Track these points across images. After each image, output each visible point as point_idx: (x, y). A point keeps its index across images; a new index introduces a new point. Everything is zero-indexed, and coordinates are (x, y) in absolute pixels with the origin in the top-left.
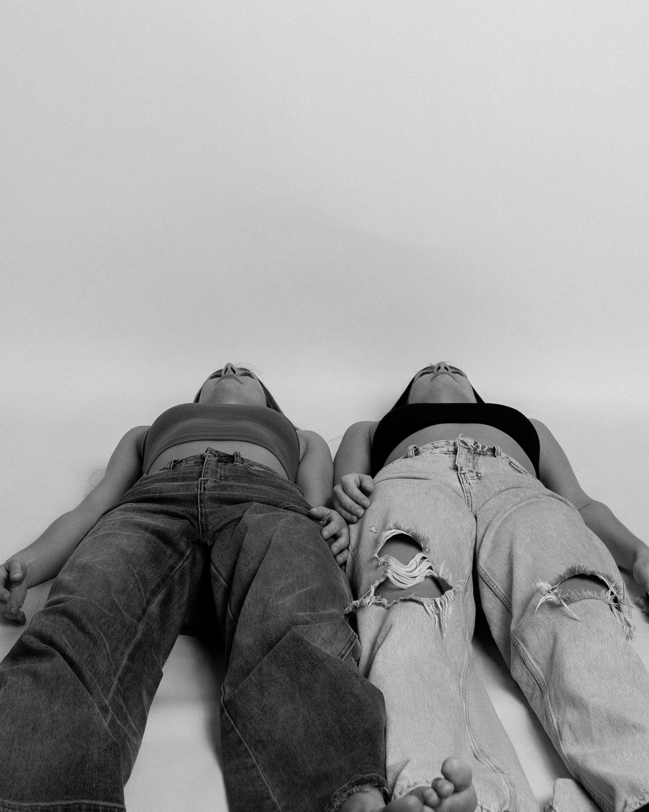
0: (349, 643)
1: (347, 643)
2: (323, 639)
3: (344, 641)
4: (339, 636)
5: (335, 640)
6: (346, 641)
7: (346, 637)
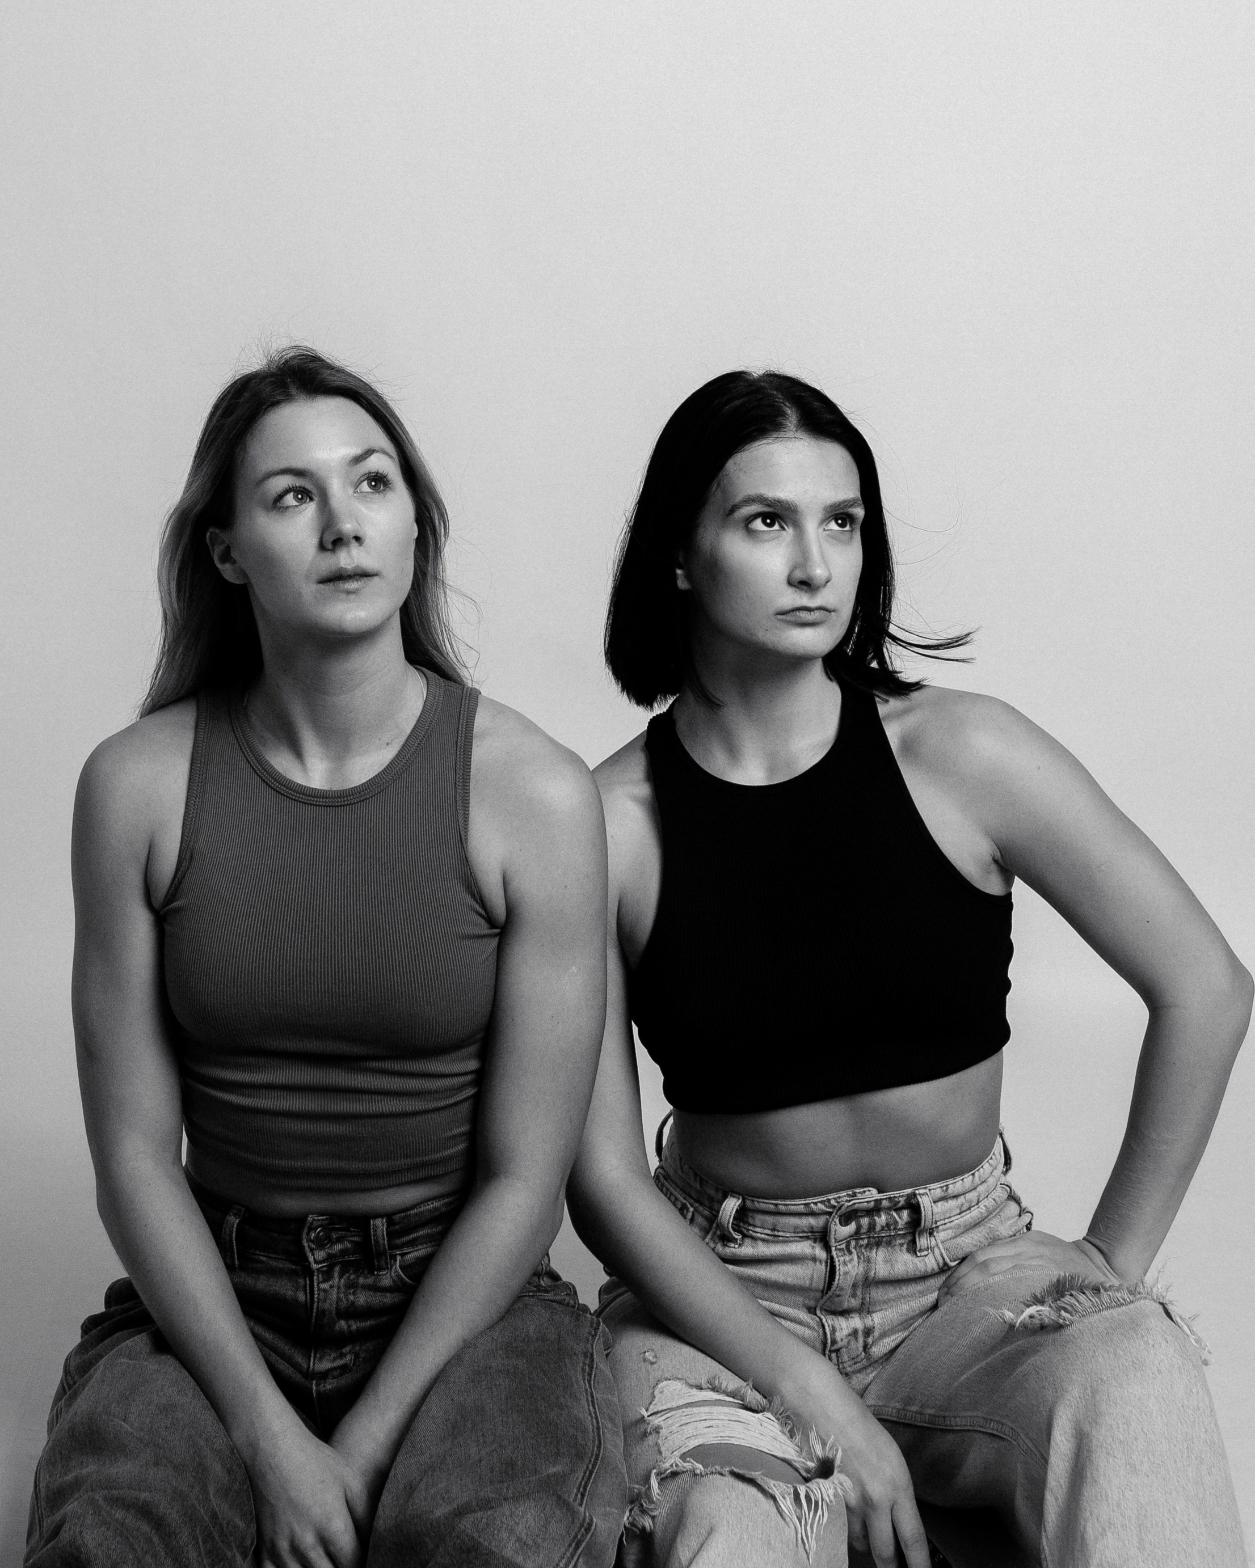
0: (573, 1545)
1: (570, 1545)
2: (519, 1539)
3: (564, 1541)
4: (553, 1531)
5: (544, 1540)
6: (568, 1540)
7: (568, 1532)
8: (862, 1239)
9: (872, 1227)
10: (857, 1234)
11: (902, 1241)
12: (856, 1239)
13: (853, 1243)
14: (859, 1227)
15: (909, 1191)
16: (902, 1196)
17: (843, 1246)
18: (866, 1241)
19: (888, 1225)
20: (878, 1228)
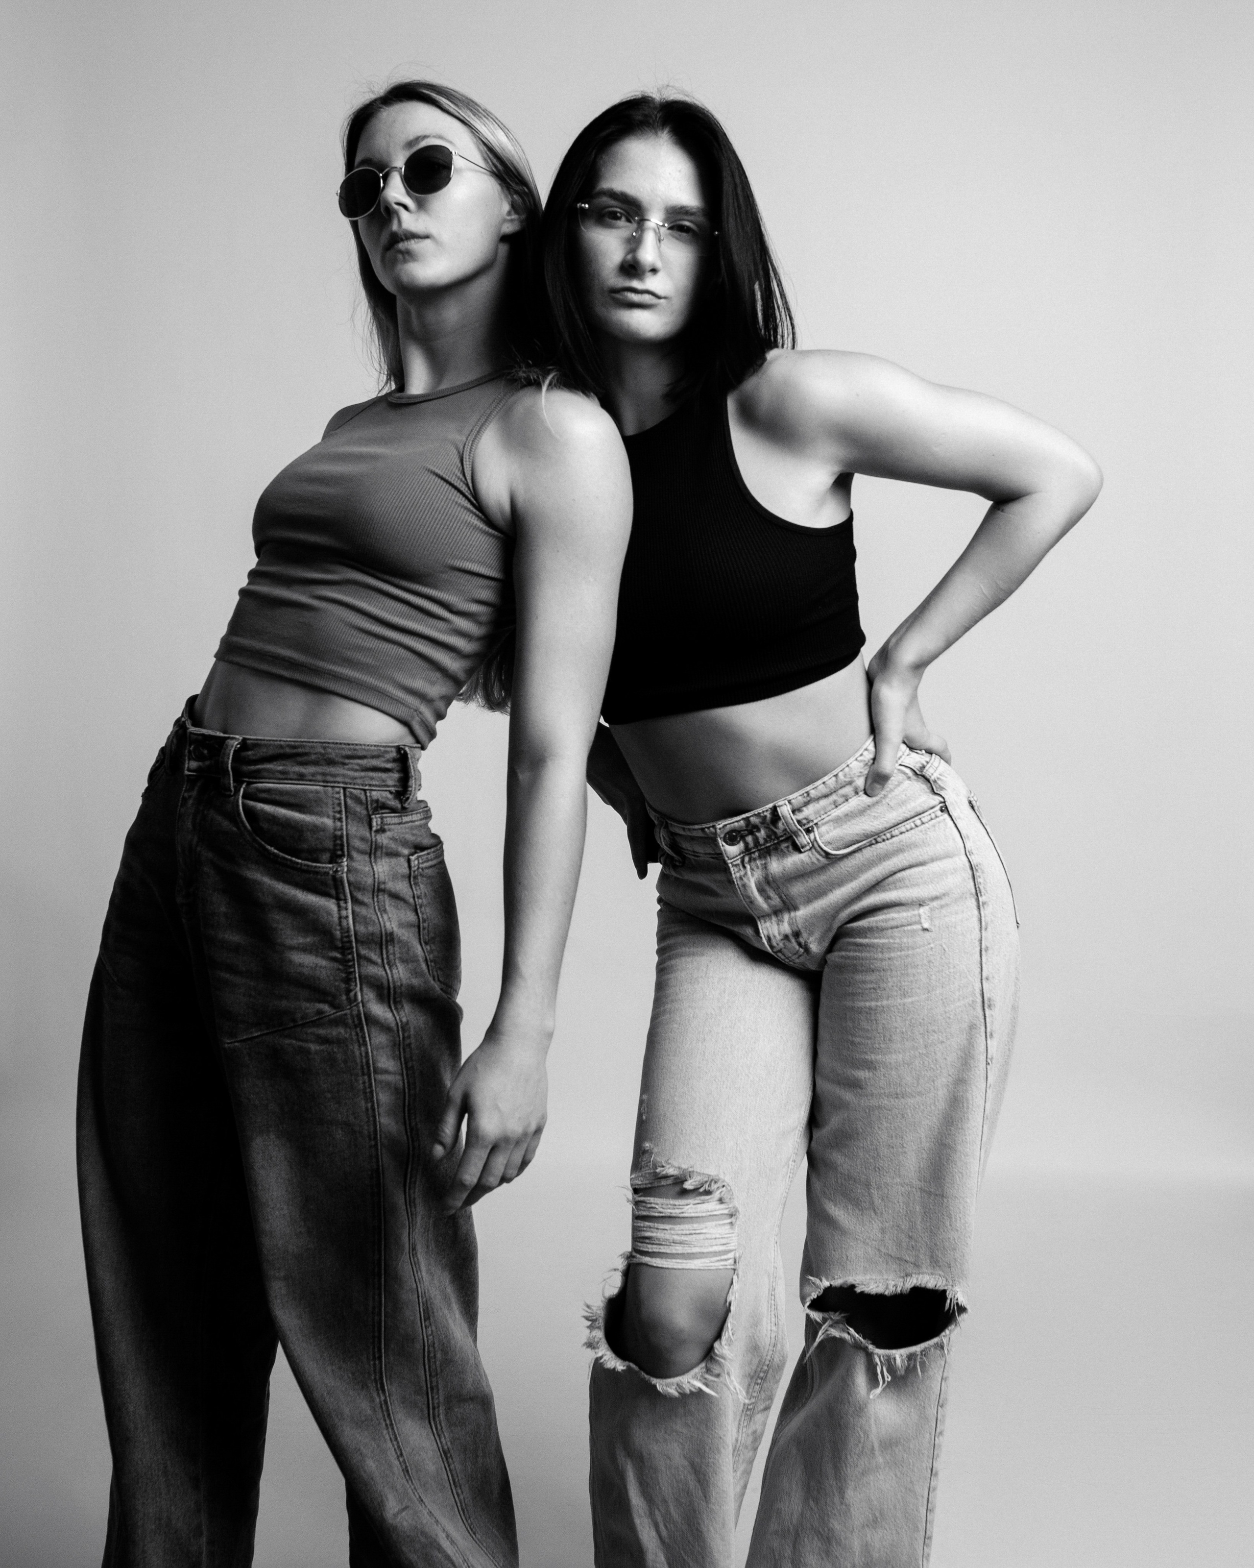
8: (754, 853)
9: (756, 840)
10: (747, 850)
11: (786, 845)
12: (748, 854)
13: (747, 859)
14: (746, 844)
15: (771, 805)
16: (767, 811)
17: (739, 862)
18: (757, 854)
19: (768, 836)
20: (762, 841)
